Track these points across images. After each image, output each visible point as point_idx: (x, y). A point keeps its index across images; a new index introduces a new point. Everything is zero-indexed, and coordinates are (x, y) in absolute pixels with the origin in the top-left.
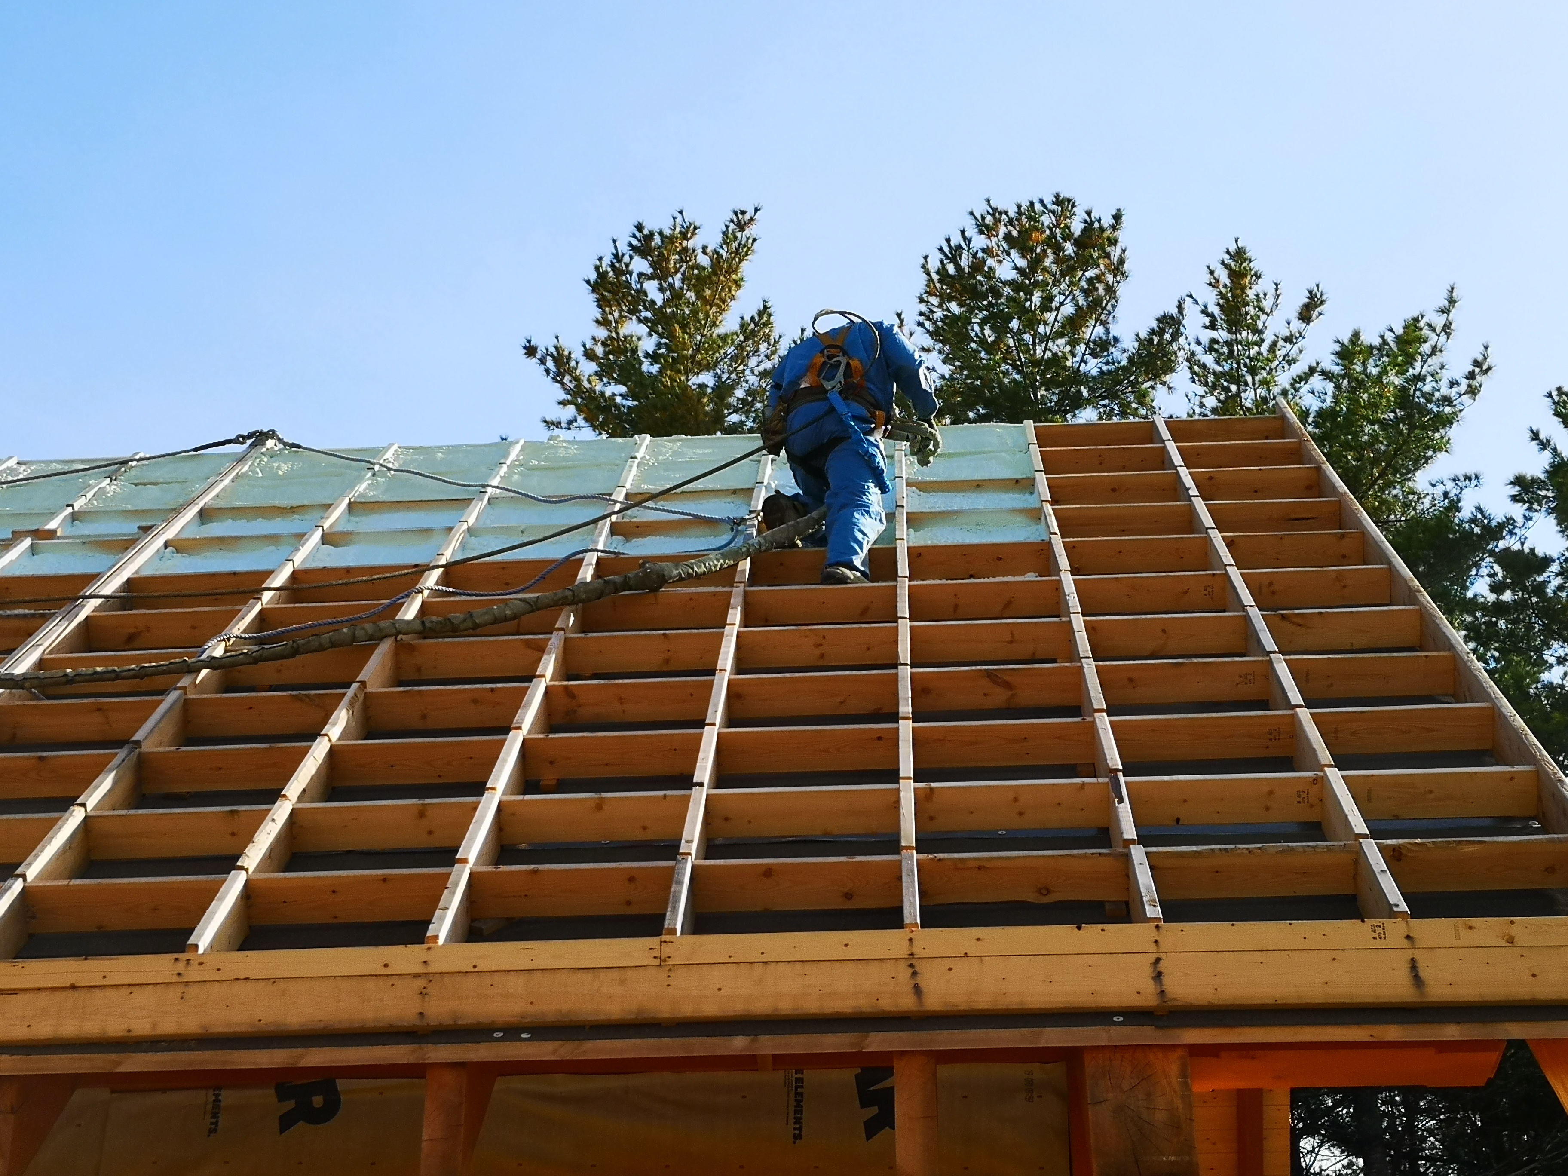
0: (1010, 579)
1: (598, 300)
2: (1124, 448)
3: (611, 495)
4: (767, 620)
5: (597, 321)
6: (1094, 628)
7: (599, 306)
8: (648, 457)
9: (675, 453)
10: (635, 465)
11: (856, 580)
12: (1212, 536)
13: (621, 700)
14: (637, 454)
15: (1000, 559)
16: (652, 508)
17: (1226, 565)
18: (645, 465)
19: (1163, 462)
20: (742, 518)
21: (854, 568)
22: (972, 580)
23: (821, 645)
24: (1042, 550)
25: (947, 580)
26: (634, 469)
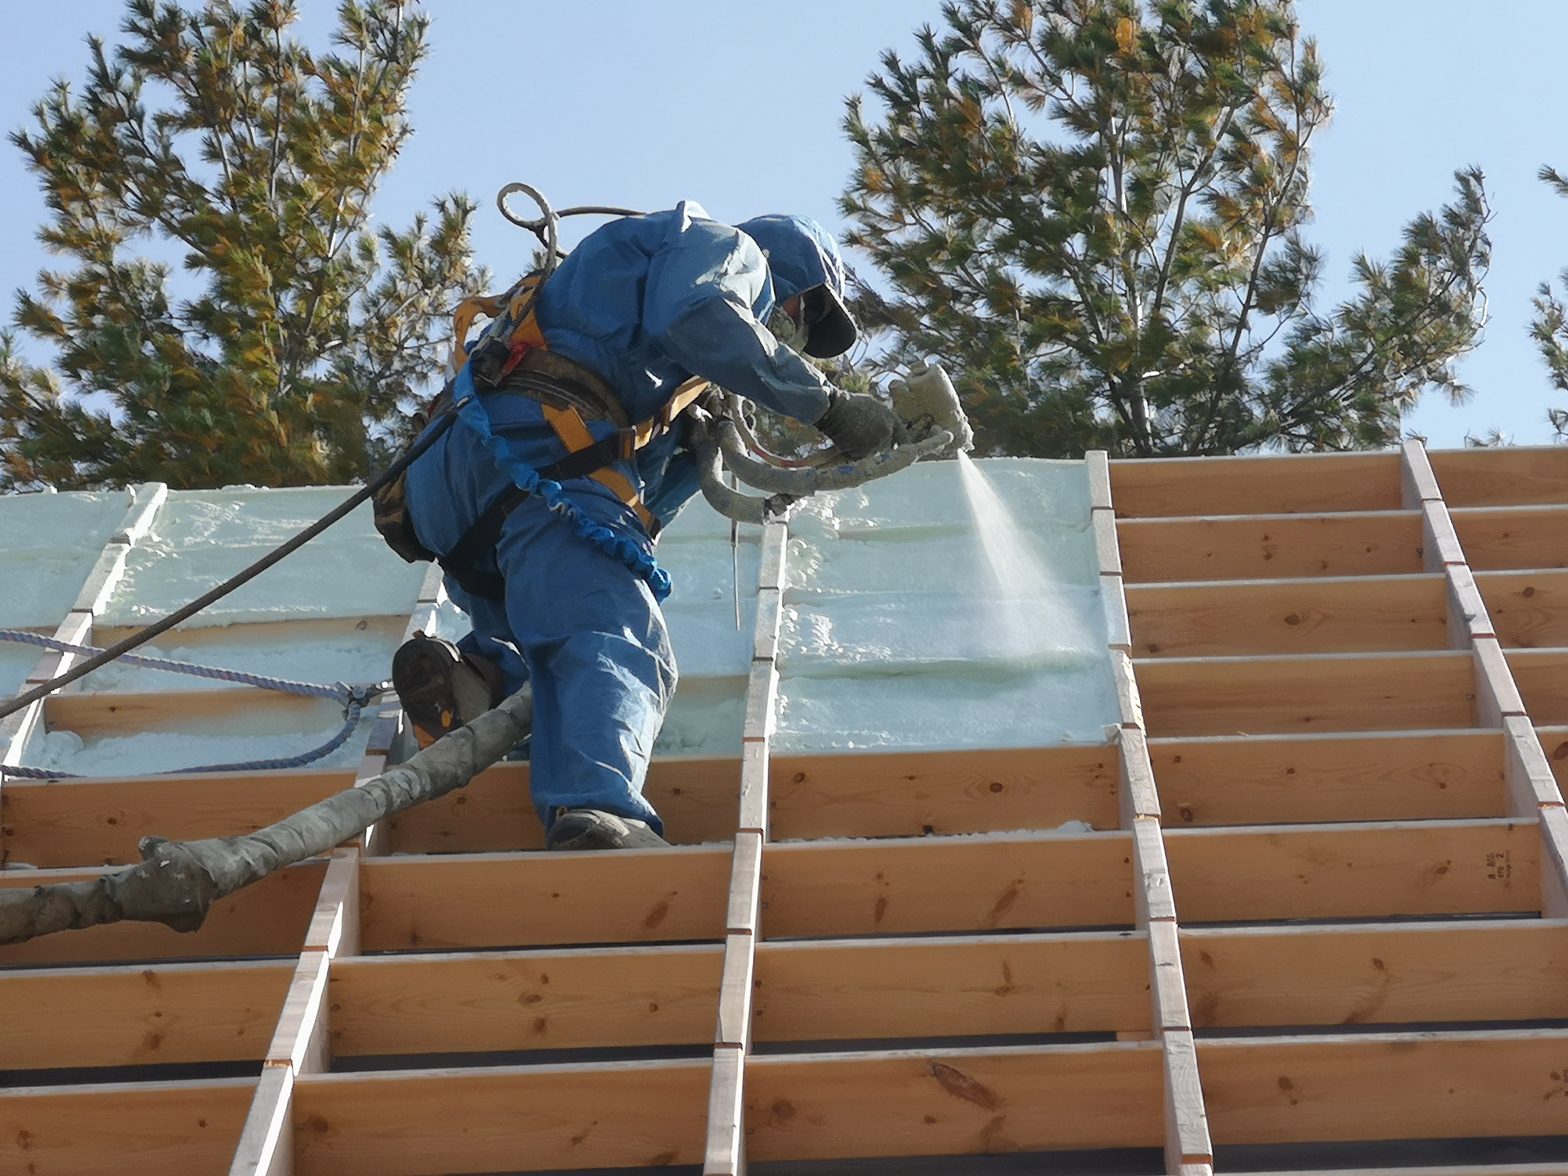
0: (1020, 836)
1: (53, 186)
2: (1323, 520)
3: (53, 630)
4: (415, 938)
5: (49, 237)
6: (1206, 958)
7: (55, 203)
8: (156, 539)
9: (226, 529)
10: (121, 559)
11: (637, 838)
12: (1514, 733)
13: (24, 1137)
14: (129, 531)
15: (997, 788)
16: (152, 664)
17: (1542, 804)
18: (146, 556)
19: (1420, 552)
20: (374, 687)
21: (626, 811)
22: (930, 840)
23: (537, 998)
24: (1101, 766)
25: (868, 838)
26: (119, 567)
